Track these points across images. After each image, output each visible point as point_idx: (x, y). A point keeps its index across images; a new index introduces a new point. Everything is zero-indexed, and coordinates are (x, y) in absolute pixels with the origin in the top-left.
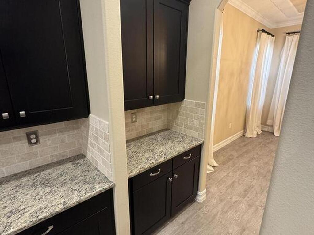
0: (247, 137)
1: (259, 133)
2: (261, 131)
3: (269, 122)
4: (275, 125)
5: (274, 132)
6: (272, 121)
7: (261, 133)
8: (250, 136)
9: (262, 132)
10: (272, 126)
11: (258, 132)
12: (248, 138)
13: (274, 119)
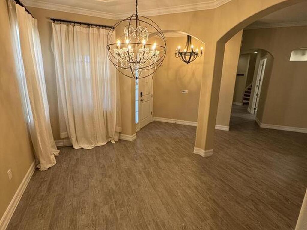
0: (44, 169)
1: (57, 154)
2: (57, 151)
3: (63, 135)
4: (72, 137)
5: (73, 145)
6: (66, 132)
7: (59, 154)
8: (48, 167)
9: (59, 151)
10: (68, 138)
11: (55, 154)
12: (46, 170)
13: (68, 130)
